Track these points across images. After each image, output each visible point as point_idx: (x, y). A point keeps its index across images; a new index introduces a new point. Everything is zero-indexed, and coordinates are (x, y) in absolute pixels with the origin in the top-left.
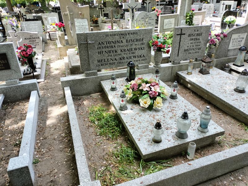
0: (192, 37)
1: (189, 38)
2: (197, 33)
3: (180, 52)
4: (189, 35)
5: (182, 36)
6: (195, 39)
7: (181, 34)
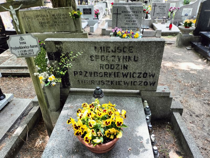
0: (160, 8)
1: (159, 8)
2: (163, 6)
3: (154, 14)
4: (159, 7)
5: (155, 7)
6: (162, 9)
7: (155, 6)
